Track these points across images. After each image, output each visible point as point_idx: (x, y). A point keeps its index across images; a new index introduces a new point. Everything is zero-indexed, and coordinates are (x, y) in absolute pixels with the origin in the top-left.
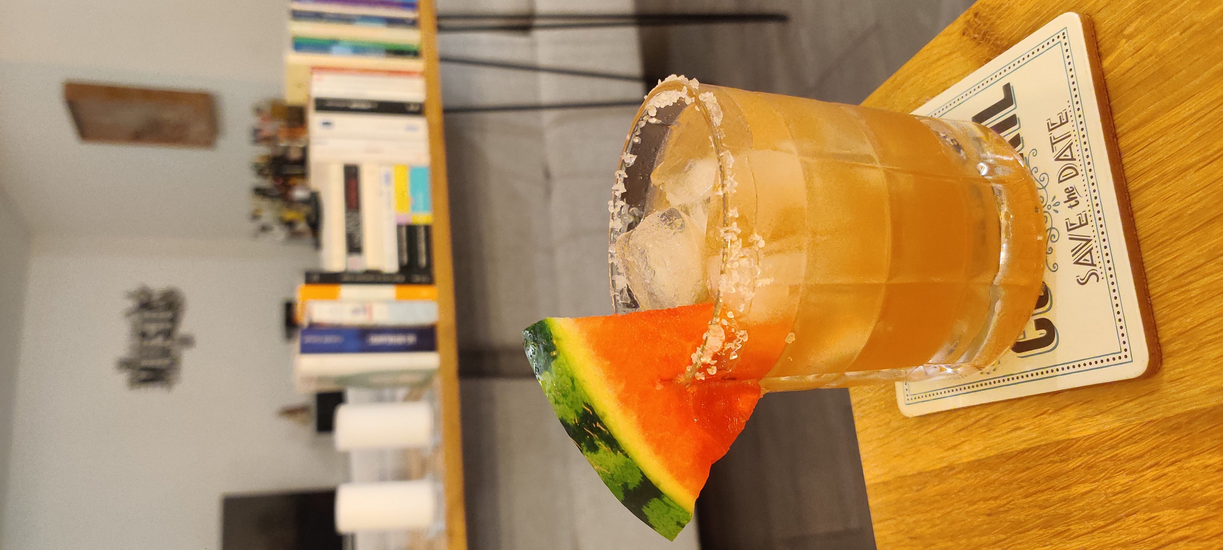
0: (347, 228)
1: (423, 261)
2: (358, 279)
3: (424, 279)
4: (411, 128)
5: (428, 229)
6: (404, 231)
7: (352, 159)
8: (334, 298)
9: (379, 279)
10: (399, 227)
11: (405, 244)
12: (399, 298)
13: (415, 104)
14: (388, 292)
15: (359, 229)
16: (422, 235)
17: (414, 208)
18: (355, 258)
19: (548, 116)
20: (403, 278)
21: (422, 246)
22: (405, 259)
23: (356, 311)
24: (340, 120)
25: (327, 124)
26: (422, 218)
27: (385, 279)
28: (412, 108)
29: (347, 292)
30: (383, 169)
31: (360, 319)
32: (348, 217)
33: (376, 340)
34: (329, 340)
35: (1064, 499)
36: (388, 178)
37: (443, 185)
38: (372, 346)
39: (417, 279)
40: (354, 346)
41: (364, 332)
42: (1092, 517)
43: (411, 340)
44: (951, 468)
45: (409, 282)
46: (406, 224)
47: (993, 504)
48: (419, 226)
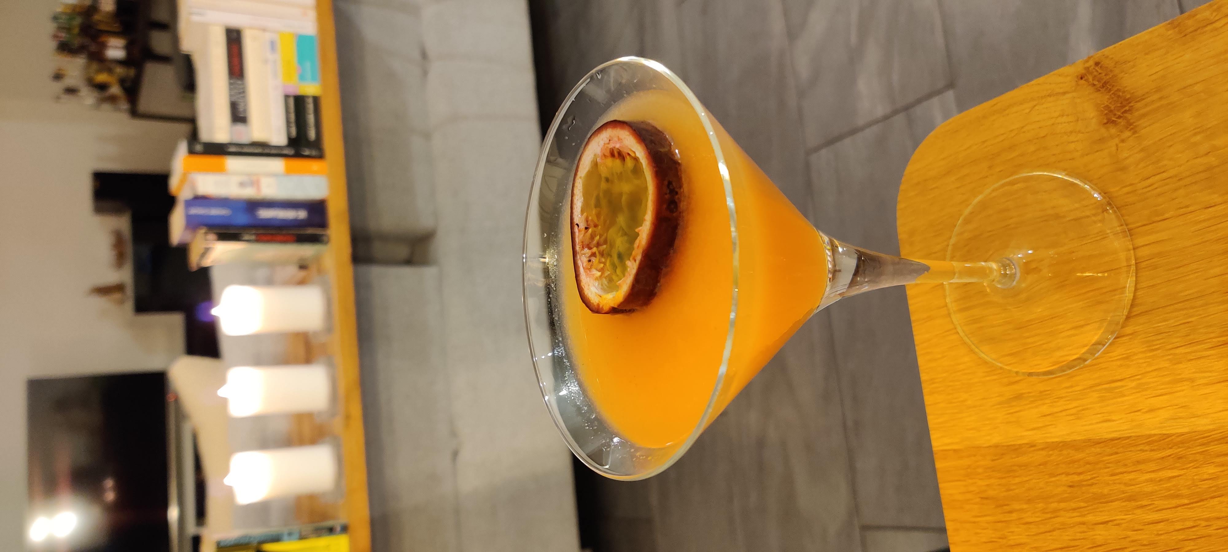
0: (231, 96)
1: (312, 134)
2: (246, 150)
3: (314, 153)
5: (316, 100)
6: (292, 102)
7: (235, 21)
8: (221, 170)
9: (267, 151)
10: (287, 97)
11: (293, 117)
12: (289, 172)
14: (277, 165)
15: (244, 97)
16: (310, 107)
17: (302, 78)
18: (240, 127)
20: (291, 152)
21: (311, 119)
22: (294, 131)
23: (242, 185)
26: (310, 89)
27: (273, 152)
29: (233, 163)
30: (268, 36)
31: (249, 193)
32: (231, 84)
33: (265, 214)
34: (215, 212)
35: (1151, 480)
36: (273, 45)
37: (332, 55)
38: (262, 220)
39: (307, 152)
40: (242, 219)
41: (253, 205)
42: (1178, 496)
43: (302, 214)
44: (1032, 445)
45: (298, 155)
46: (294, 95)
47: (1076, 478)
48: (308, 97)
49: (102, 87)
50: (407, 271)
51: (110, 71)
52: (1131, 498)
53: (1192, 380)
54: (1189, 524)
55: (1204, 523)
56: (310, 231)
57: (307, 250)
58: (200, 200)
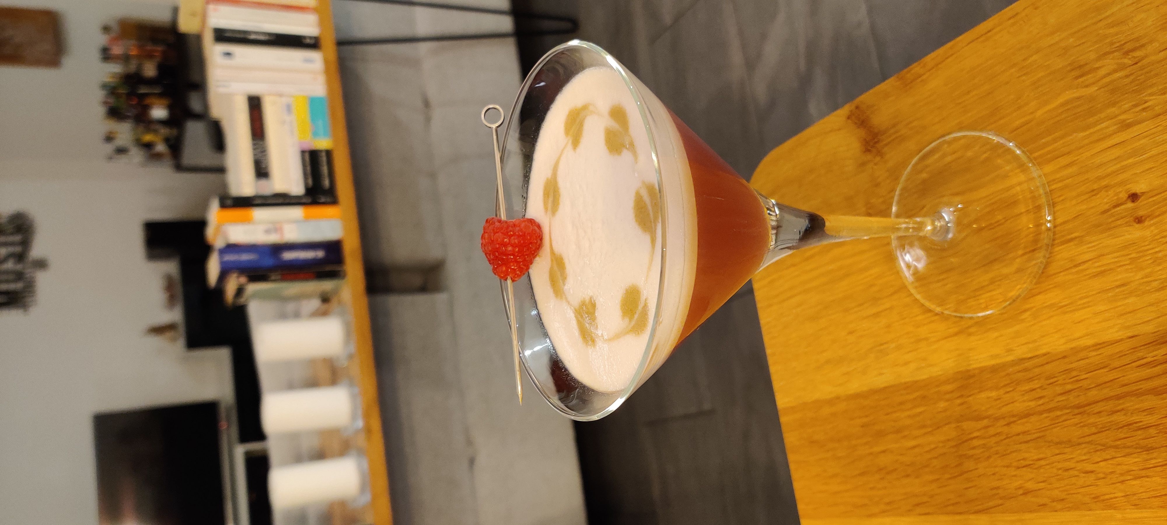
0: (255, 155)
1: (326, 183)
2: (269, 202)
3: (328, 200)
4: (308, 61)
5: (329, 153)
6: (307, 156)
7: (255, 89)
8: (248, 221)
9: (287, 201)
10: (303, 152)
11: (309, 168)
12: (307, 218)
13: (311, 38)
14: (296, 212)
15: (265, 155)
16: (324, 159)
17: (315, 134)
18: (263, 182)
19: (424, 47)
20: (309, 200)
21: (325, 170)
22: (310, 182)
23: (268, 231)
24: (240, 51)
25: (228, 54)
26: (323, 143)
27: (293, 201)
28: (308, 41)
29: (259, 214)
30: (284, 100)
31: (273, 238)
32: (254, 145)
33: (289, 256)
34: (245, 257)
35: (909, 416)
36: (289, 108)
37: (340, 114)
38: (285, 261)
39: (323, 200)
40: (268, 262)
41: (277, 249)
42: (924, 426)
43: (320, 254)
44: (838, 398)
45: (315, 202)
46: (309, 150)
47: (865, 420)
48: (321, 151)
49: (148, 146)
50: (421, 299)
51: (155, 131)
52: (898, 431)
53: (926, 339)
54: (933, 446)
55: (941, 445)
56: (329, 268)
57: (327, 285)
58: (232, 248)
